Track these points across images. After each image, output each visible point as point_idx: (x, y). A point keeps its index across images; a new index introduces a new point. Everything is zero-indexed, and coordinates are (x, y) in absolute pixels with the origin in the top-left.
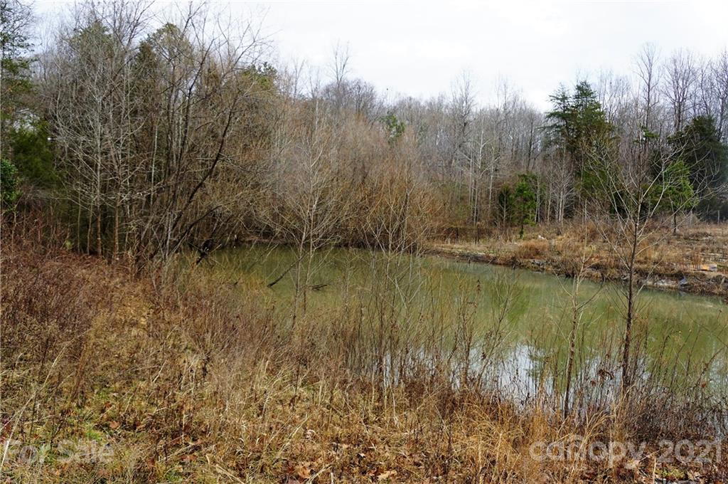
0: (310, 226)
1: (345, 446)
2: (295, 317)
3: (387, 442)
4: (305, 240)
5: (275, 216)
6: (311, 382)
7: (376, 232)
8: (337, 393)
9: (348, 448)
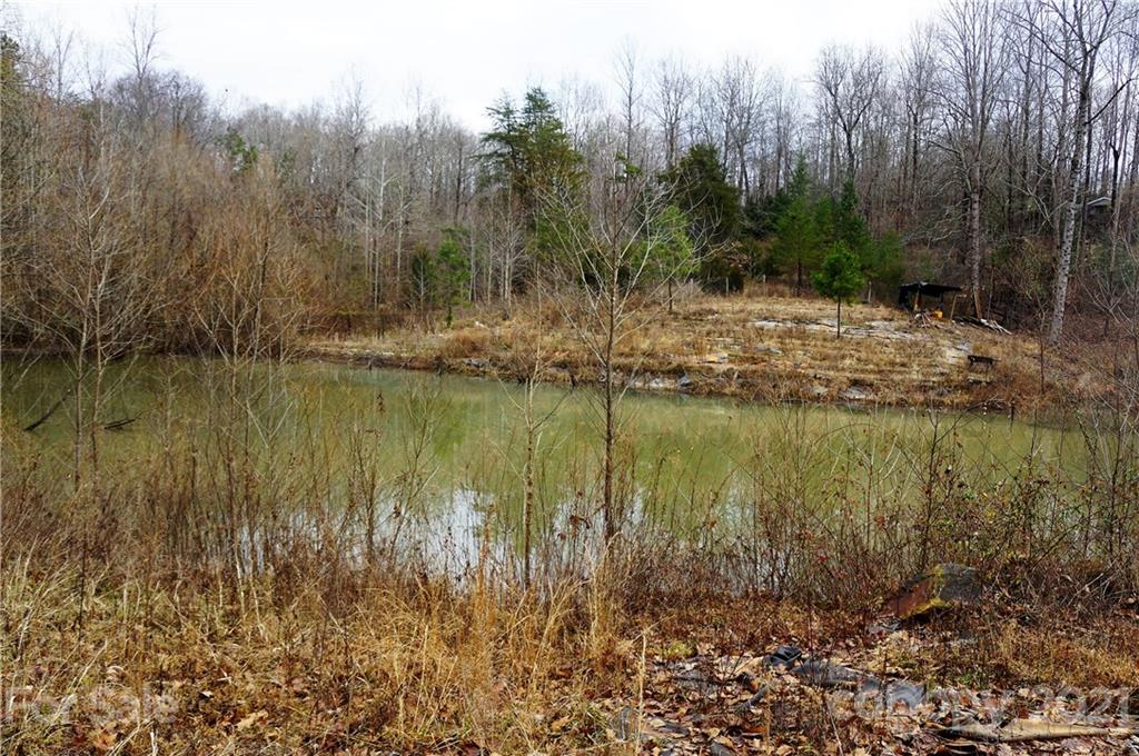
0: (95, 320)
1: (177, 684)
2: (78, 478)
3: (250, 667)
4: (86, 346)
5: (30, 307)
6: (109, 587)
7: (210, 325)
8: (160, 597)
9: (182, 687)
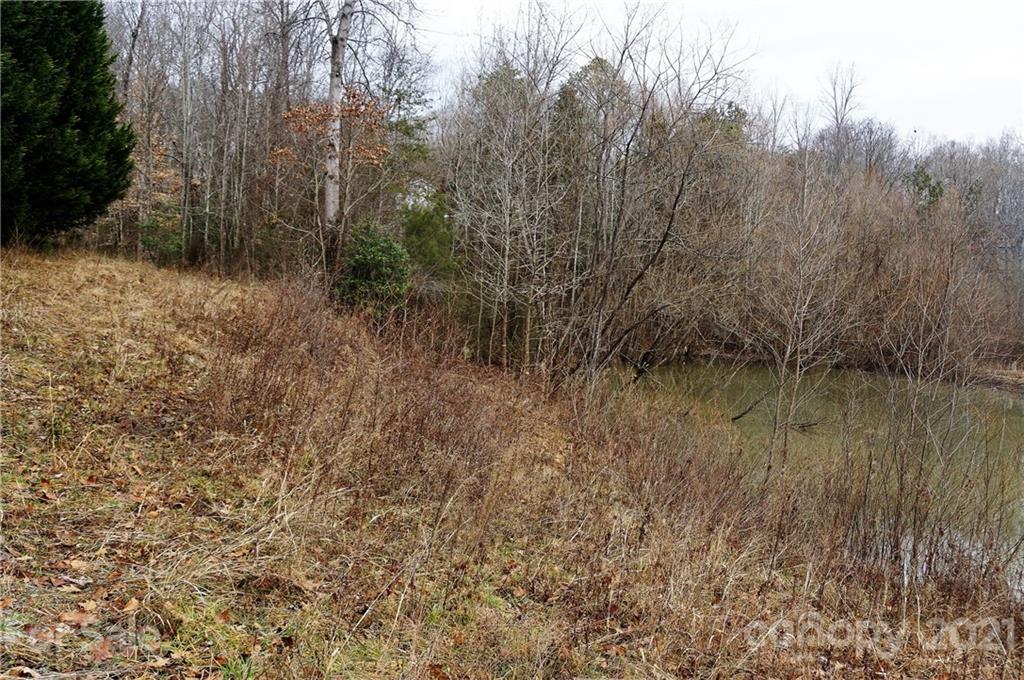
0: (798, 336)
1: (839, 666)
2: (770, 467)
3: (906, 670)
4: (791, 356)
5: (745, 320)
6: (789, 564)
7: (899, 350)
8: (830, 585)
9: (843, 669)
